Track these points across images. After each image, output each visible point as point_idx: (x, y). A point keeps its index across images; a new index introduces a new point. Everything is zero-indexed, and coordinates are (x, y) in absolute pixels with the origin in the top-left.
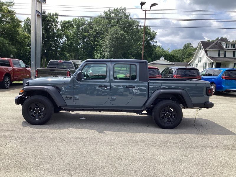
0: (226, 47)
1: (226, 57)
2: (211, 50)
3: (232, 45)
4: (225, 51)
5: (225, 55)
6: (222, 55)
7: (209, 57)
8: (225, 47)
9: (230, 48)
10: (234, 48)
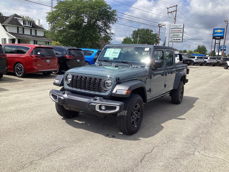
0: (24, 24)
1: (25, 34)
2: (10, 25)
3: (28, 23)
4: (23, 28)
5: (23, 32)
6: (21, 32)
7: (8, 32)
8: (22, 24)
9: (27, 25)
10: (30, 25)
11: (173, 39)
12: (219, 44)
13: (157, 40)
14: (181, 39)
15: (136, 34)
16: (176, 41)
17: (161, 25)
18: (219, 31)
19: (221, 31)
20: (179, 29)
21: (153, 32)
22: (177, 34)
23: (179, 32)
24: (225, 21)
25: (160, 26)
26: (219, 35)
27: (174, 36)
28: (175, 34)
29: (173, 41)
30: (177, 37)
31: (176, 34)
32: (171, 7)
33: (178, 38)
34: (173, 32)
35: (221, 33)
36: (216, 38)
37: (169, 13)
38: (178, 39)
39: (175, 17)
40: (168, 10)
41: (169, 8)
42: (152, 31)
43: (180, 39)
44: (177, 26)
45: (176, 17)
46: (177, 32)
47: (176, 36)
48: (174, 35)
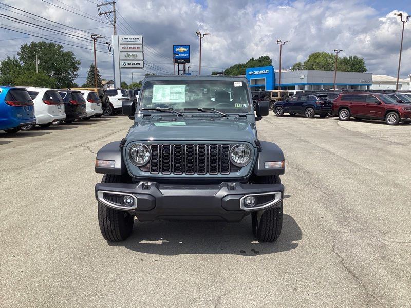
11: (127, 64)
12: (185, 70)
13: (73, 63)
14: (141, 62)
15: (29, 52)
16: (133, 66)
17: (95, 37)
18: (182, 49)
19: (185, 49)
20: (136, 46)
21: (63, 50)
22: (134, 54)
23: (137, 50)
24: (198, 33)
25: (94, 39)
26: (182, 55)
27: (128, 58)
28: (129, 54)
29: (127, 66)
30: (134, 58)
31: (131, 54)
32: (103, 5)
33: (135, 62)
34: (125, 50)
35: (184, 52)
36: (179, 61)
37: (101, 14)
38: (137, 64)
39: (113, 23)
40: (99, 10)
41: (100, 6)
42: (62, 47)
43: (139, 64)
44: (130, 40)
45: (115, 22)
46: (133, 50)
47: (131, 58)
48: (129, 56)
